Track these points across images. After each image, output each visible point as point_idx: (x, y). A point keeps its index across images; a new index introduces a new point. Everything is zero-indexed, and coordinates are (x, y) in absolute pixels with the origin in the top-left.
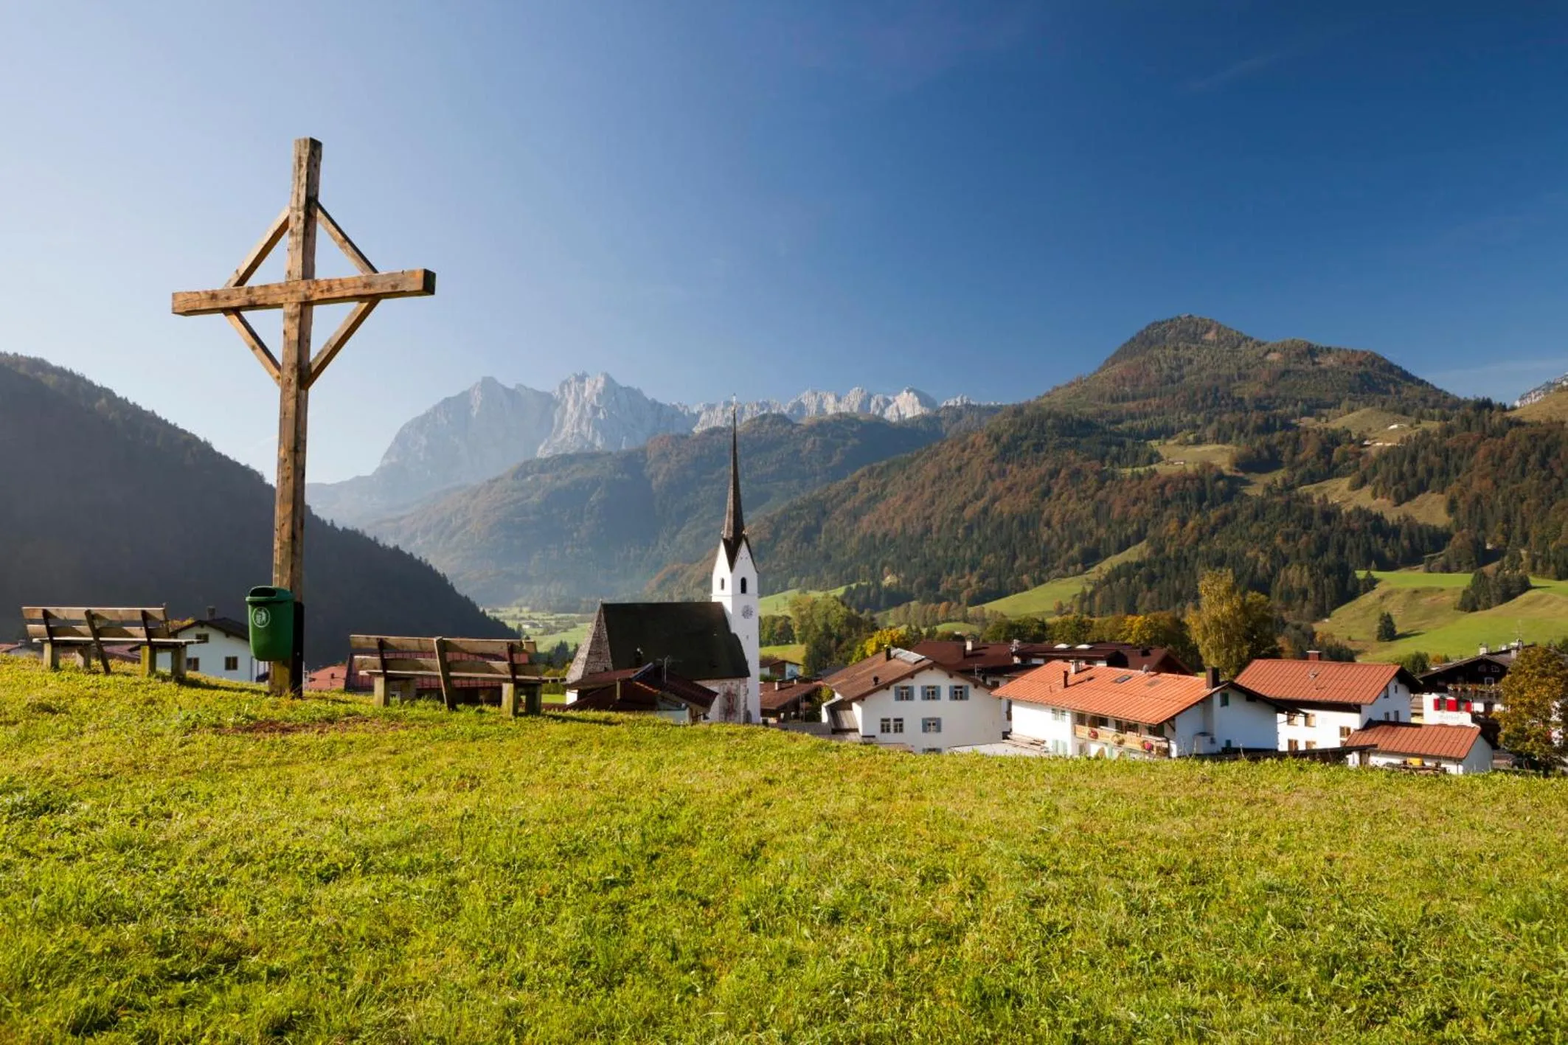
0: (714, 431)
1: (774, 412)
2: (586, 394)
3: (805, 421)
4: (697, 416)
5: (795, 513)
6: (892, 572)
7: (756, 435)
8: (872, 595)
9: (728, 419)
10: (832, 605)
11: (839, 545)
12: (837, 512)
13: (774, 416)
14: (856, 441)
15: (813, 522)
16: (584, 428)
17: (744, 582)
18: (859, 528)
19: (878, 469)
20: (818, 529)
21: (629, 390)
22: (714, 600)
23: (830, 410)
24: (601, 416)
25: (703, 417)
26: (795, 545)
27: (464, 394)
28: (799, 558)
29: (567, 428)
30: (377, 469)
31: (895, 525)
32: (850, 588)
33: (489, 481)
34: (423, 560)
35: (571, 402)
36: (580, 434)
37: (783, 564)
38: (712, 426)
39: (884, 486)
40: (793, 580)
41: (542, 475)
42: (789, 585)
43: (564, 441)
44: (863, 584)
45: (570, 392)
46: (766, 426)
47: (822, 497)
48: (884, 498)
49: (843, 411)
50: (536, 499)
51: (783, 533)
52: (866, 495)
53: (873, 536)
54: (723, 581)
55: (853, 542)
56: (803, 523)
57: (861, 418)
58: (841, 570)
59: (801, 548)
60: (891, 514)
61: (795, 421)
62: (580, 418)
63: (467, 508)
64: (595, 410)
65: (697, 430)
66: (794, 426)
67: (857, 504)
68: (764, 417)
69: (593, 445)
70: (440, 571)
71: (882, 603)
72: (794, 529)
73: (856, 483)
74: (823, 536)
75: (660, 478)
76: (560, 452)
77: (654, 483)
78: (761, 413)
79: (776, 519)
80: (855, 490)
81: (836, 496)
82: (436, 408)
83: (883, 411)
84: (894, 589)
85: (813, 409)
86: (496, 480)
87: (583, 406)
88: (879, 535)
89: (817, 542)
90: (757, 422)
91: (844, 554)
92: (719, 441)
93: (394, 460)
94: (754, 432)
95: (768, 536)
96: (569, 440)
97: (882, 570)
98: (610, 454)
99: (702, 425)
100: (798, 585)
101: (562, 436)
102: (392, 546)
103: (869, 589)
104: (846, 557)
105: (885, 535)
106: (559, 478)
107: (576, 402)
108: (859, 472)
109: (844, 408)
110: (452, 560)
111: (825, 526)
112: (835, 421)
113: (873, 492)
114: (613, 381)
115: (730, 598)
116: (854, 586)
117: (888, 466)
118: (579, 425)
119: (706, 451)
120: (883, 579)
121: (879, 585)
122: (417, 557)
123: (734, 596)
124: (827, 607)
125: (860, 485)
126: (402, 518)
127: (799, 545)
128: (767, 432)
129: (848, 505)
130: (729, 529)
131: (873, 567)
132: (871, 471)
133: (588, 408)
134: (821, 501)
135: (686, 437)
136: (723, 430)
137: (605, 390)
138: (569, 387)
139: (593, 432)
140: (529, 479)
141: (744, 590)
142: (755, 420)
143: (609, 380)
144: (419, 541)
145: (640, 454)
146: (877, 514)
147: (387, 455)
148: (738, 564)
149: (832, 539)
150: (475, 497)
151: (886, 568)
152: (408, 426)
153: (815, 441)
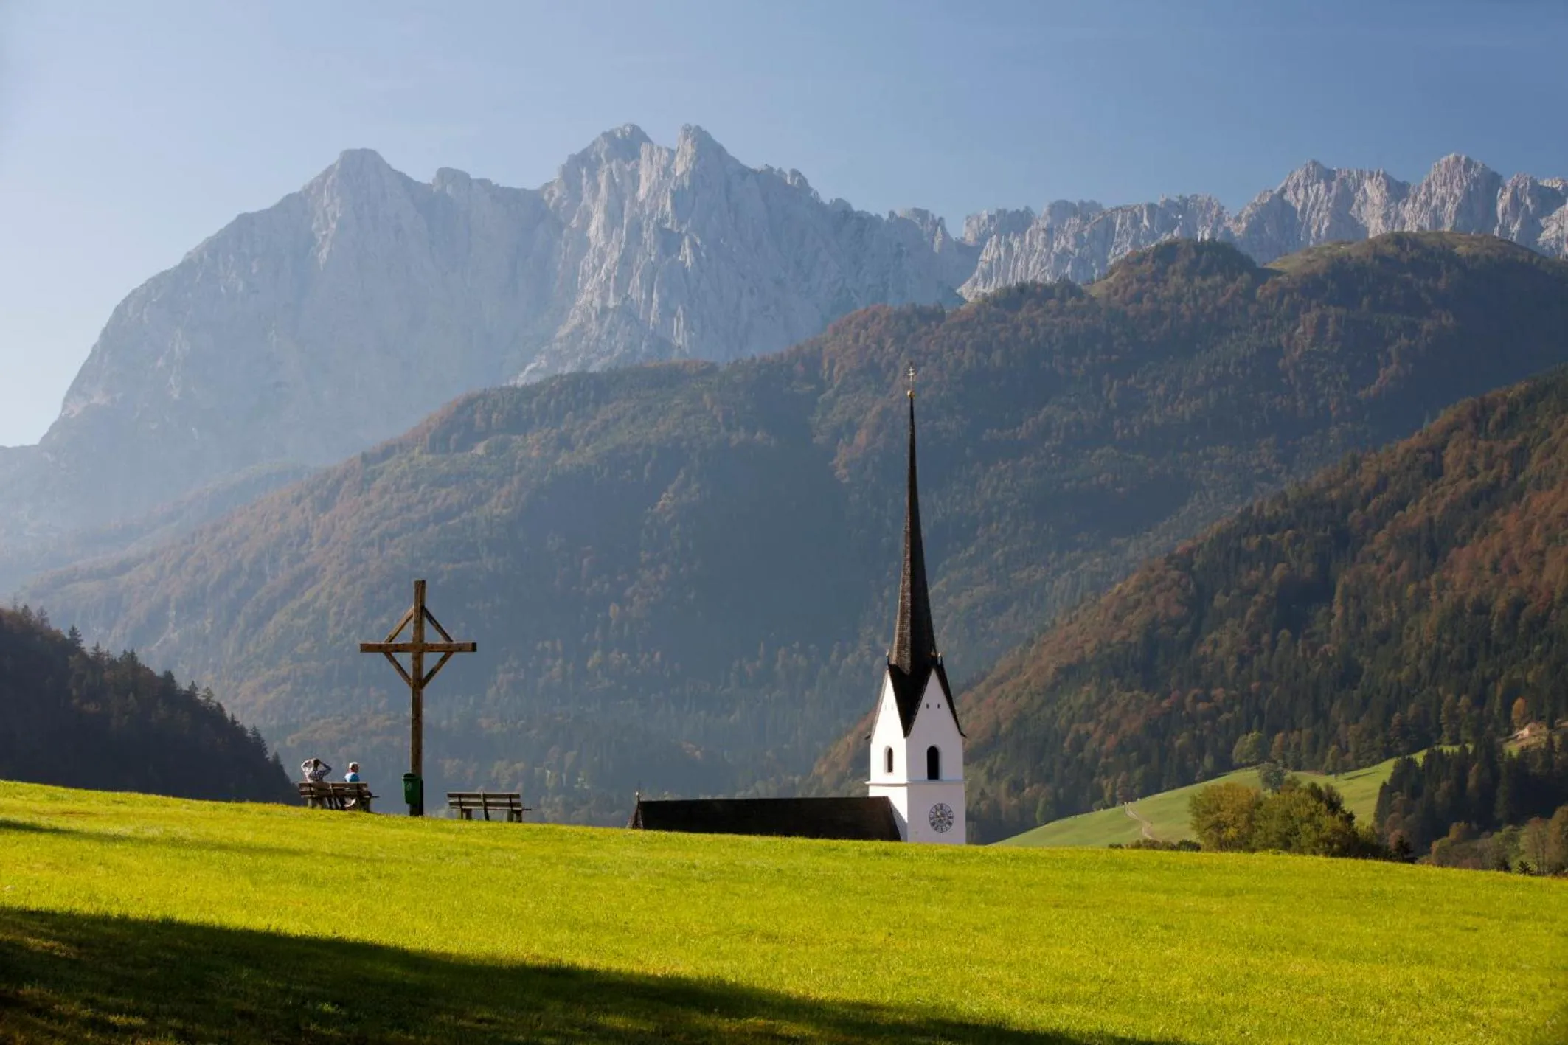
0: (1020, 295)
1: (1204, 234)
2: (642, 193)
3: (1290, 264)
4: (970, 253)
5: (1255, 541)
6: (1534, 715)
7: (1146, 305)
8: (1471, 783)
9: (1063, 256)
10: (1304, 812)
11: (1383, 637)
12: (1382, 537)
13: (1201, 248)
14: (1448, 320)
15: (1309, 570)
16: (636, 289)
17: (933, 755)
18: (1442, 585)
19: (1502, 409)
20: (1322, 590)
21: (768, 179)
22: (874, 792)
23: (1375, 226)
24: (686, 256)
25: (990, 253)
26: (1255, 639)
27: (289, 202)
28: (1265, 677)
29: (588, 295)
30: (54, 427)
31: (1547, 575)
32: (1412, 763)
33: (365, 458)
34: (201, 696)
35: (598, 219)
36: (628, 312)
37: (1218, 693)
38: (1013, 281)
39: (1520, 457)
40: (1247, 741)
41: (517, 438)
42: (1236, 756)
43: (580, 330)
44: (1447, 749)
45: (596, 187)
46: (1176, 280)
47: (1334, 494)
48: (1518, 496)
49: (1411, 227)
50: (497, 507)
51: (1220, 601)
52: (1465, 485)
53: (1482, 608)
54: (890, 753)
55: (1428, 623)
56: (1278, 572)
57: (1461, 249)
58: (1389, 711)
59: (1274, 643)
60: (1537, 542)
61: (1259, 260)
62: (626, 261)
63: (305, 535)
64: (669, 242)
65: (972, 291)
66: (1262, 275)
67: (1436, 515)
68: (1171, 248)
69: (664, 344)
70: (247, 721)
71: (1501, 807)
72: (1254, 591)
73: (1437, 450)
74: (1338, 610)
75: (861, 438)
76: (568, 369)
77: (842, 456)
78: (1166, 237)
79: (1199, 561)
80: (1435, 471)
81: (1382, 485)
82: (215, 247)
83: (1533, 226)
84: (1536, 769)
85: (1321, 223)
86: (387, 452)
87: (636, 229)
88: (1500, 605)
89: (1319, 627)
90: (1147, 267)
91: (1398, 663)
92: (1033, 325)
93: (99, 399)
94: (1138, 298)
95: (1175, 611)
96: (593, 326)
97: (1507, 707)
98: (711, 369)
99: (987, 277)
100: (1261, 755)
101: (574, 320)
102: (117, 654)
103: (1463, 763)
104: (1405, 673)
105: (1518, 606)
106: (565, 443)
107: (613, 219)
108: (1446, 416)
109: (1412, 220)
110: (265, 688)
111: (1344, 580)
112: (1383, 259)
113: (1485, 478)
114: (720, 150)
115: (903, 791)
116: (1419, 758)
117: (1530, 399)
118: (622, 285)
119: (997, 356)
120: (1509, 734)
121: (1490, 753)
122: (183, 684)
123: (911, 785)
124: (1287, 816)
125: (1449, 456)
126: (123, 568)
127: (1265, 638)
128: (1178, 299)
129: (1414, 516)
130: (901, 648)
131: (1481, 700)
132: (1479, 417)
133: (648, 235)
134: (1332, 505)
135: (932, 316)
136: (1048, 291)
137: (697, 175)
138: (593, 175)
139: (664, 304)
140: (480, 449)
141: (933, 772)
142: (1141, 259)
143: (706, 147)
144: (173, 635)
145: (799, 368)
146: (1497, 541)
147: (77, 389)
148: (922, 715)
149: (1362, 619)
150: (325, 504)
151: (1519, 704)
152: (139, 299)
153: (1322, 322)
